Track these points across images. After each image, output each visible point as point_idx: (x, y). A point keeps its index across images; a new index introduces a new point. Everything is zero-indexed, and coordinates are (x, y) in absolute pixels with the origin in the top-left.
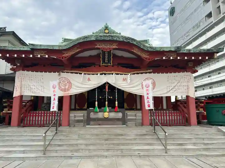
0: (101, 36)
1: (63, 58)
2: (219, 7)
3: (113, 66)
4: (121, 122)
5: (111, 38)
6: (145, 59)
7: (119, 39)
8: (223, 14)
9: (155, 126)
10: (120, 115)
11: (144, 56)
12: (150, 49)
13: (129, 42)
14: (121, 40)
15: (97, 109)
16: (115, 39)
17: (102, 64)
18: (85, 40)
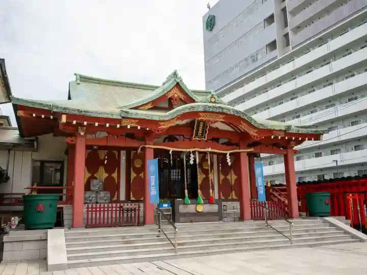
0: (210, 107)
1: (158, 131)
2: (286, 36)
3: (206, 141)
4: (217, 218)
5: (220, 110)
6: (252, 136)
7: (229, 112)
8: (293, 48)
9: (267, 219)
10: (215, 208)
11: (252, 133)
12: (261, 127)
13: (240, 117)
14: (232, 113)
15: (187, 200)
16: (225, 111)
17: (194, 137)
18: (192, 110)
